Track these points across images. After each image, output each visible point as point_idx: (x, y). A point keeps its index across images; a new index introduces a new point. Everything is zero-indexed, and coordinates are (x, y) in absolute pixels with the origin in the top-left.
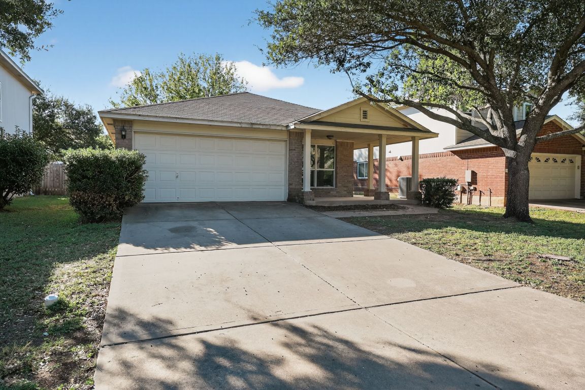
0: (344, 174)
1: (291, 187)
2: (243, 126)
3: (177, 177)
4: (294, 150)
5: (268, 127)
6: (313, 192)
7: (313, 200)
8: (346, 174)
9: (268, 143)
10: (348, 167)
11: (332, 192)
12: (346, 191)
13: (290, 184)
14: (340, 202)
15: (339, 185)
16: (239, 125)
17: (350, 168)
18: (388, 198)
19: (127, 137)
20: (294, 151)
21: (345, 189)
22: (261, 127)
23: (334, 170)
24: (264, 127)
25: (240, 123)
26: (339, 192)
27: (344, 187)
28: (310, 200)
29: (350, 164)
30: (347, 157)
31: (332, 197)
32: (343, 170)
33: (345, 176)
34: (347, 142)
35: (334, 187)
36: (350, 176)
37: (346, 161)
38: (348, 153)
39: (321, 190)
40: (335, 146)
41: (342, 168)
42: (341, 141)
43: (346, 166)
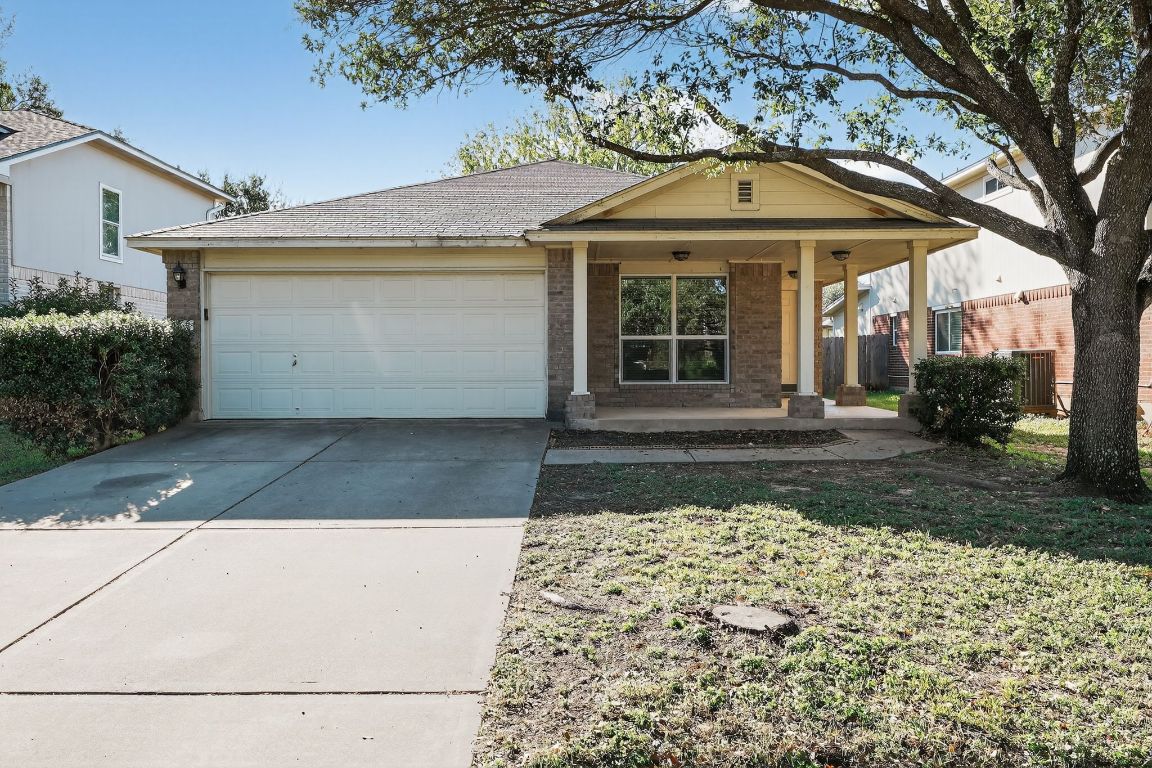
0: (754, 348)
1: (554, 382)
2: (421, 244)
3: (295, 364)
4: (561, 293)
5: (480, 243)
6: (592, 397)
7: (593, 417)
8: (760, 347)
9: (500, 278)
10: (765, 328)
11: (716, 395)
12: (758, 391)
13: (551, 377)
14: (671, 422)
15: (738, 376)
16: (409, 244)
17: (770, 331)
18: (818, 413)
19: (190, 283)
20: (560, 297)
21: (758, 387)
22: (463, 244)
23: (726, 337)
24: (471, 243)
25: (412, 239)
26: (741, 395)
27: (754, 381)
28: (584, 416)
29: (771, 322)
30: (763, 302)
31: (717, 406)
32: (750, 337)
33: (757, 352)
34: (761, 265)
35: (727, 383)
36: (770, 352)
37: (757, 313)
38: (764, 293)
39: (685, 391)
40: (727, 275)
41: (748, 332)
42: (744, 262)
43: (760, 326)
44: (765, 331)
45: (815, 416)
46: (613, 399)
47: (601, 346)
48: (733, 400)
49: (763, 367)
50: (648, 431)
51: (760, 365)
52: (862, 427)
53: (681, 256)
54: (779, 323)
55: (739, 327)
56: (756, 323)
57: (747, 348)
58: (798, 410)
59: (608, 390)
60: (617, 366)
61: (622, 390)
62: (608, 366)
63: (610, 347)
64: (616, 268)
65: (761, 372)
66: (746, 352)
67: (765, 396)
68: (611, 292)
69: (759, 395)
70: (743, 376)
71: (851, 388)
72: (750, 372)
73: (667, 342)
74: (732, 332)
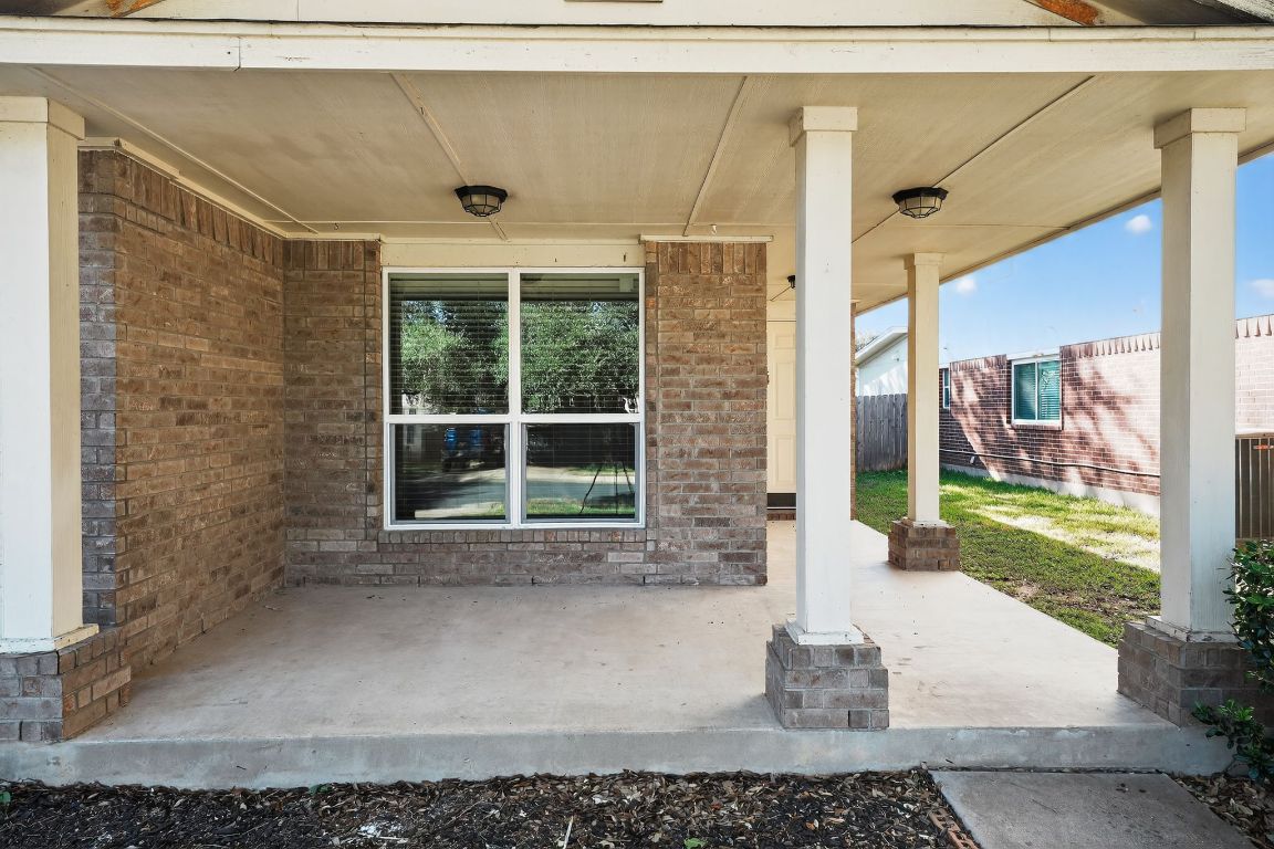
0: (701, 443)
7: (54, 734)
8: (715, 442)
10: (727, 396)
11: (612, 557)
12: (712, 546)
15: (665, 511)
17: (741, 402)
21: (711, 535)
23: (639, 418)
26: (670, 557)
27: (701, 522)
28: (23, 732)
29: (743, 383)
30: (723, 336)
31: (613, 583)
32: (691, 419)
33: (709, 453)
34: (718, 247)
35: (641, 524)
36: (738, 454)
37: (709, 361)
38: (727, 314)
39: (540, 547)
40: (641, 272)
41: (688, 406)
42: (678, 238)
43: (716, 391)
44: (726, 404)
45: (855, 722)
46: (363, 568)
47: (334, 440)
48: (652, 568)
49: (725, 488)
50: (259, 783)
51: (715, 485)
52: (1022, 760)
53: (476, 199)
54: (761, 381)
55: (667, 395)
56: (706, 384)
57: (687, 446)
58: (796, 701)
59: (352, 546)
60: (374, 488)
61: (387, 547)
62: (351, 487)
63: (355, 441)
64: (372, 250)
65: (719, 500)
66: (682, 454)
67: (727, 558)
68: (358, 311)
69: (713, 556)
70: (675, 511)
71: (925, 531)
72: (693, 500)
73: (500, 429)
74: (651, 406)
